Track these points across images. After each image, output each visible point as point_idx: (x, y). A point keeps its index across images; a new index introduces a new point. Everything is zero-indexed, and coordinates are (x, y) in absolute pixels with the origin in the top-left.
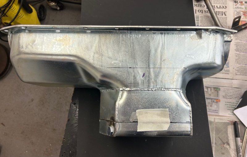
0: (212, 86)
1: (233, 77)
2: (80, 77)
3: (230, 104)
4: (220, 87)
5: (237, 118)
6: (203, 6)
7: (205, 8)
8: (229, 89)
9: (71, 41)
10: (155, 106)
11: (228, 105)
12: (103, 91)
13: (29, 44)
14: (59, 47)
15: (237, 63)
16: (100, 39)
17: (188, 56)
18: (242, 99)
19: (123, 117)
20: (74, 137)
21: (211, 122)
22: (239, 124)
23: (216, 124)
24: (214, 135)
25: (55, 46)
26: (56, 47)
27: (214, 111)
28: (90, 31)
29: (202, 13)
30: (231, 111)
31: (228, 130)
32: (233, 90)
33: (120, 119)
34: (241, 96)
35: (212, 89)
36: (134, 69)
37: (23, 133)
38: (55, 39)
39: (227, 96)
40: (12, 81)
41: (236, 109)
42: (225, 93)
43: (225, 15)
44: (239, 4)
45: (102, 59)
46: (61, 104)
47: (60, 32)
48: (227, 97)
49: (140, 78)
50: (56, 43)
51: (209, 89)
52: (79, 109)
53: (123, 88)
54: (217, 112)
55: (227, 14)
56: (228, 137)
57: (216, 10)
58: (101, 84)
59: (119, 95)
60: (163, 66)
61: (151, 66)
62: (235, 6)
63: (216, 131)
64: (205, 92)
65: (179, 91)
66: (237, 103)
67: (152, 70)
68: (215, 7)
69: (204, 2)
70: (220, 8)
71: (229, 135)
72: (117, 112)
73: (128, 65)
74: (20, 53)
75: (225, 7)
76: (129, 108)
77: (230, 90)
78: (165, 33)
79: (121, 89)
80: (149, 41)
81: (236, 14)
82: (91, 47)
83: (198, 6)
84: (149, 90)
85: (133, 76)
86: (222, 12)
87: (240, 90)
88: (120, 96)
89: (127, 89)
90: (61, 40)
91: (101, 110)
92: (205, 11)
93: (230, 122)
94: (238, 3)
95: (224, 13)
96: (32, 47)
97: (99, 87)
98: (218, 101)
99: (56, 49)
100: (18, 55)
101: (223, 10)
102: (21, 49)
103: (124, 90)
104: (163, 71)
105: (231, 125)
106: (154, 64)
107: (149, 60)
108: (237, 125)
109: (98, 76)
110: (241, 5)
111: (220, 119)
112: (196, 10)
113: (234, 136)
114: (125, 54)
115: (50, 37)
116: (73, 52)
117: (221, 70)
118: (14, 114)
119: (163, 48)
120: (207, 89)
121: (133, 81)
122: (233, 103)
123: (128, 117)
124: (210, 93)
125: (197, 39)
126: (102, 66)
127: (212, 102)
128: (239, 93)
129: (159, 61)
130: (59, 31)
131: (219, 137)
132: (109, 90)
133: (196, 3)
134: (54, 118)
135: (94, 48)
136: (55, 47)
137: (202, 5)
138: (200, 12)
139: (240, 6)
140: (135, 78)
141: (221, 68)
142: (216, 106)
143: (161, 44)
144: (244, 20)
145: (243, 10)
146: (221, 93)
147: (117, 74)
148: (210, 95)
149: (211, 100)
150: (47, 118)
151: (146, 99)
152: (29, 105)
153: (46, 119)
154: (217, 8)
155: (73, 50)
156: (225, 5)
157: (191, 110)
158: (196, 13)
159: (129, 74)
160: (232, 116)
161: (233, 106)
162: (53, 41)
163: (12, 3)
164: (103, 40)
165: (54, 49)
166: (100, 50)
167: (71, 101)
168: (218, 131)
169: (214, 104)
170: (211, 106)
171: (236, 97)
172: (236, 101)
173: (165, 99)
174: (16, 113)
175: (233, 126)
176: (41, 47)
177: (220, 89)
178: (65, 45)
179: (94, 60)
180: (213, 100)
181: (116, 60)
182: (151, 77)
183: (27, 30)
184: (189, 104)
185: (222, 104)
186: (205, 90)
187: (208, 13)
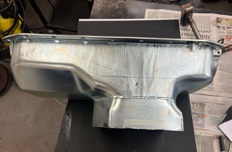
0: (198, 102)
1: (217, 95)
2: (76, 85)
3: (215, 119)
4: (205, 103)
5: (222, 133)
6: (189, 30)
7: (191, 32)
8: (213, 105)
9: (69, 51)
10: (147, 114)
11: (213, 120)
12: (96, 100)
13: (29, 52)
14: (57, 55)
15: (221, 81)
16: (96, 50)
17: (179, 67)
18: (226, 114)
19: (116, 123)
20: (66, 146)
21: (197, 136)
22: (224, 138)
23: (202, 138)
24: (200, 148)
25: (53, 54)
26: (55, 55)
27: (200, 126)
28: (87, 42)
29: (188, 36)
30: (216, 126)
31: (214, 144)
32: (218, 106)
33: (113, 125)
34: (225, 112)
35: (198, 105)
36: (128, 78)
37: (17, 146)
38: (53, 48)
39: (212, 111)
40: (11, 98)
41: (220, 124)
42: (210, 109)
43: (209, 38)
44: (222, 29)
45: (97, 68)
46: (54, 120)
47: (59, 43)
48: (212, 113)
49: (133, 87)
50: (55, 52)
51: (195, 105)
52: (71, 119)
53: (117, 96)
54: (202, 126)
55: (210, 37)
56: (214, 150)
57: (201, 33)
58: (95, 92)
59: (112, 102)
60: (155, 76)
61: (144, 76)
62: (218, 31)
63: (202, 144)
64: (191, 108)
65: (171, 100)
66: (222, 119)
67: (144, 80)
68: (200, 31)
69: (190, 26)
70: (204, 32)
71: (214, 149)
72: (110, 119)
73: (122, 74)
74: (20, 61)
75: (209, 31)
76: (122, 115)
77: (215, 106)
78: (158, 46)
79: (114, 97)
80: (142, 53)
81: (219, 37)
82: (88, 56)
83: (184, 30)
84: (142, 99)
85: (127, 85)
86: (206, 36)
87: (224, 106)
88: (114, 103)
89: (120, 97)
90: (59, 49)
91: (94, 118)
92: (190, 34)
93: (216, 136)
94: (220, 28)
95: (208, 36)
96: (32, 55)
97: (93, 95)
98: (203, 116)
99: (54, 58)
100: (18, 62)
101: (207, 34)
102: (21, 56)
103: (117, 98)
104: (156, 80)
105: (217, 139)
106: (147, 75)
107: (142, 70)
108: (221, 139)
109: (93, 85)
110: (224, 30)
111: (206, 133)
112: (182, 33)
113: (219, 150)
114: (120, 65)
115: (49, 47)
116: (70, 61)
117: (210, 83)
118: (11, 128)
119: (156, 60)
120: (193, 105)
121: (126, 90)
122: (218, 118)
123: (121, 124)
124: (195, 108)
125: (189, 52)
126: (97, 75)
127: (198, 116)
128: (224, 109)
129: (152, 71)
130: (58, 41)
131: (205, 151)
132: (102, 99)
133: (182, 28)
134: (47, 133)
135: (90, 58)
136: (53, 56)
137: (187, 29)
138: (186, 35)
139: (222, 31)
140: (128, 87)
141: (210, 81)
142: (201, 121)
143: (154, 56)
144: (226, 43)
145: (226, 35)
146: (206, 109)
147: (111, 83)
148: (196, 110)
149: (197, 115)
150: (40, 132)
151: (139, 107)
152: (25, 121)
153: (39, 134)
154: (202, 32)
155: (70, 59)
156: (209, 30)
157: (182, 119)
158: (182, 36)
159: (122, 83)
160: (217, 130)
161: (218, 121)
162: (52, 50)
163: (15, 28)
164: (99, 51)
165: (52, 57)
166: (96, 60)
167: (64, 111)
168: (204, 144)
169: (199, 118)
170: (197, 121)
171: (220, 112)
172: (221, 117)
173: (157, 108)
174: (12, 128)
175: (218, 140)
176: (40, 55)
177: (205, 105)
178: (62, 54)
179: (89, 69)
180: (199, 115)
181: (111, 69)
182: (144, 86)
183: (29, 39)
184: (181, 113)
185: (207, 119)
186: (191, 105)
187: (193, 36)
